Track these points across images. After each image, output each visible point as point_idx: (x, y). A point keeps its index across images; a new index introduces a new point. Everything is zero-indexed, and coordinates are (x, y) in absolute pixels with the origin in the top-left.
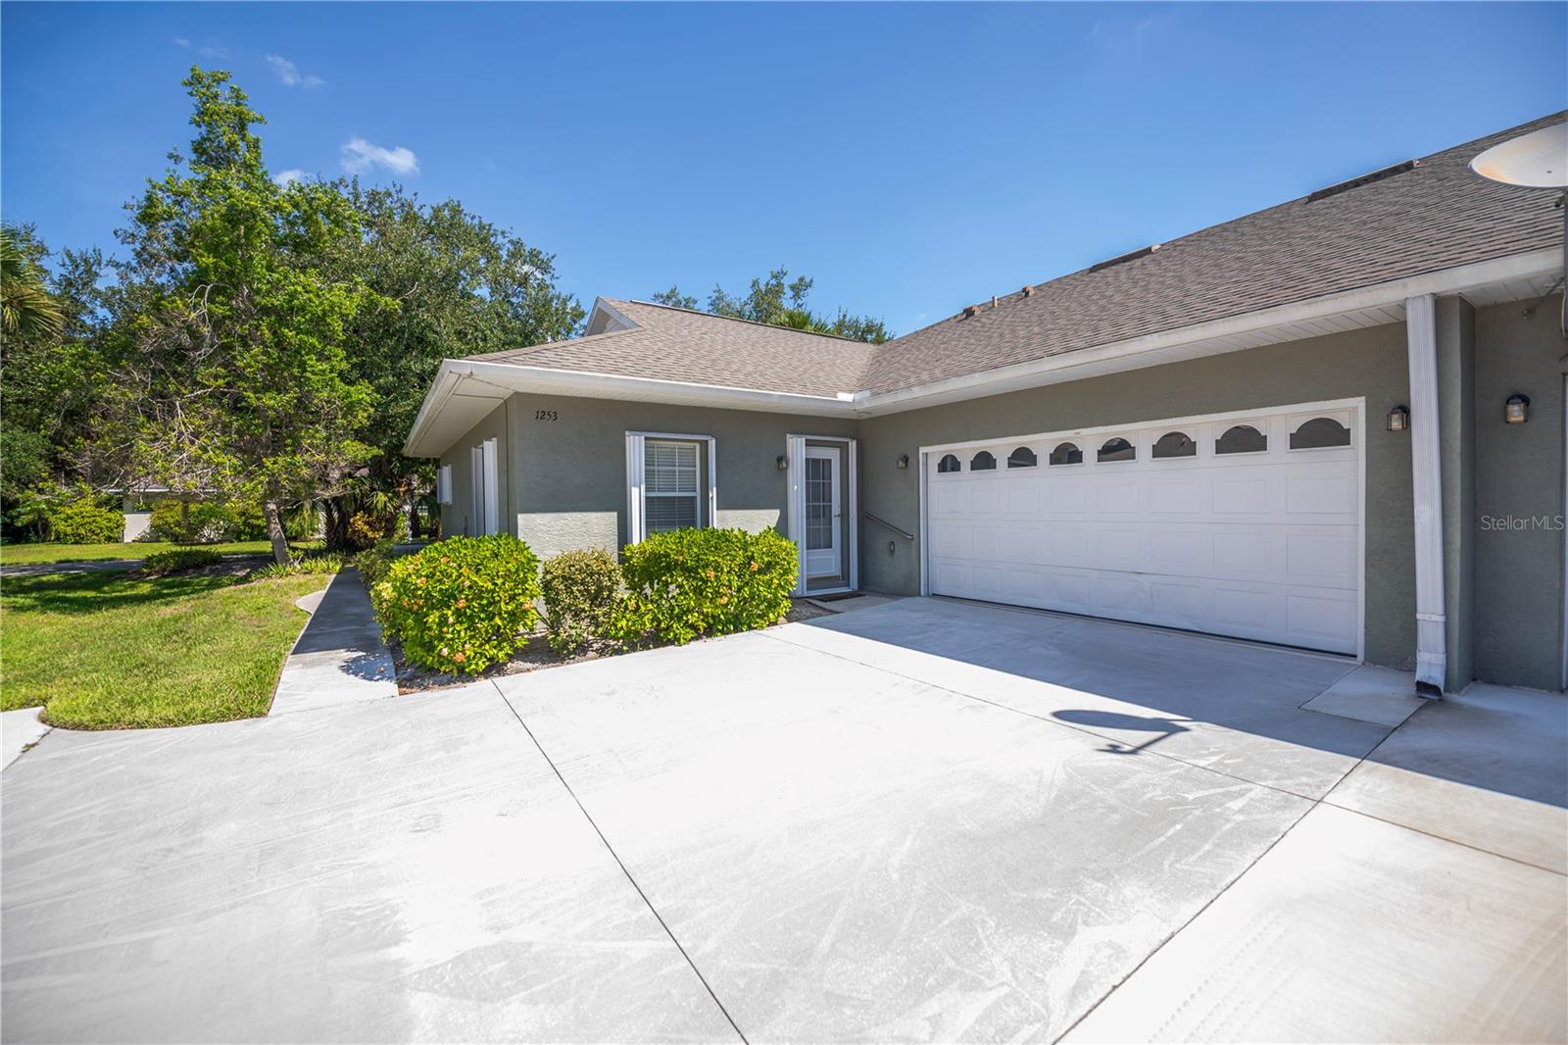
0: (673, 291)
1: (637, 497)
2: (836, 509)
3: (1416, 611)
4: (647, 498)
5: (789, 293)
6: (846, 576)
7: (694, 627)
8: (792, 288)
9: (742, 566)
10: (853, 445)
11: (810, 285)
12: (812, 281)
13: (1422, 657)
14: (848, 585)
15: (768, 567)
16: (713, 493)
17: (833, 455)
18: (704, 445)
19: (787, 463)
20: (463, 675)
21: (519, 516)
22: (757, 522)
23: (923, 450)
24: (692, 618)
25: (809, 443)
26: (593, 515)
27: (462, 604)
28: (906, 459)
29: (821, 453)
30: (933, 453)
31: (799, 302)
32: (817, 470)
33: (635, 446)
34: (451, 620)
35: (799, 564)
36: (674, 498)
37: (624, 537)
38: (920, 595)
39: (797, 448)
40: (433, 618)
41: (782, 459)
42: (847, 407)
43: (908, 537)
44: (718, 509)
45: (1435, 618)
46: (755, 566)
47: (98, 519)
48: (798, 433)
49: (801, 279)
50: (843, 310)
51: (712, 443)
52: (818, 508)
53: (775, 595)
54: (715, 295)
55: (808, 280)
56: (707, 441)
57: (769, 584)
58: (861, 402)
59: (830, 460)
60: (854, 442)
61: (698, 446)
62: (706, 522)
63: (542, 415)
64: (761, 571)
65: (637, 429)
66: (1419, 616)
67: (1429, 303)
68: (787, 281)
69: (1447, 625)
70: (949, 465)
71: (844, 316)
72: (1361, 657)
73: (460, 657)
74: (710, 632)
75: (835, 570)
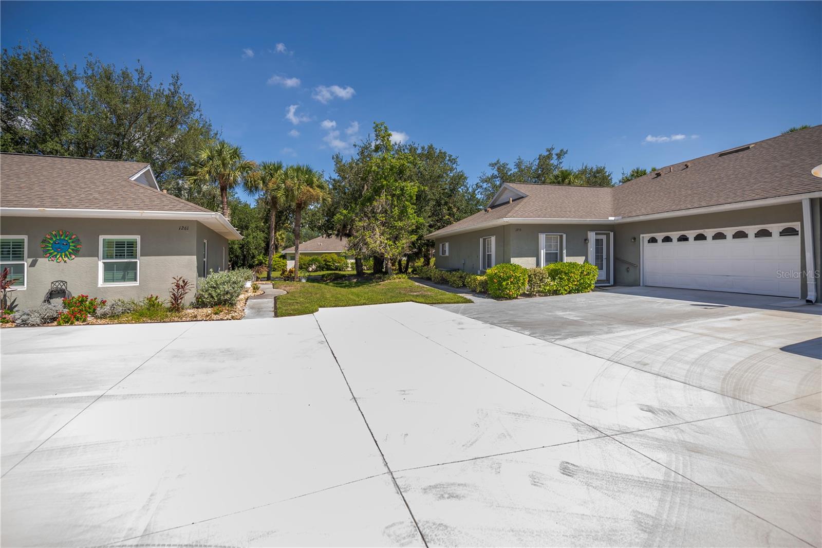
0: (498, 161)
1: (543, 253)
2: (604, 257)
3: (807, 281)
4: (546, 253)
5: (555, 157)
6: (608, 279)
7: (566, 290)
8: (557, 155)
9: (581, 273)
10: (612, 234)
11: (566, 153)
12: (567, 151)
13: (809, 293)
14: (609, 283)
15: (588, 274)
16: (565, 252)
17: (604, 237)
18: (561, 237)
19: (588, 241)
20: (510, 298)
21: (512, 259)
22: (580, 260)
23: (641, 236)
24: (566, 288)
25: (596, 234)
26: (530, 258)
27: (512, 280)
28: (635, 239)
29: (600, 237)
30: (646, 237)
31: (560, 161)
32: (598, 242)
33: (542, 238)
34: (509, 284)
35: (597, 275)
36: (551, 253)
37: (538, 264)
38: (640, 285)
39: (592, 236)
40: (504, 283)
41: (586, 240)
42: (612, 222)
43: (635, 265)
44: (566, 256)
45: (812, 283)
46: (585, 273)
47: (280, 262)
48: (592, 230)
49: (562, 150)
50: (585, 164)
51: (564, 236)
52: (599, 257)
53: (590, 282)
54: (517, 161)
55: (565, 150)
56: (562, 235)
57: (589, 279)
58: (618, 220)
59: (602, 239)
60: (612, 233)
61: (559, 237)
62: (562, 260)
63: (517, 230)
64: (586, 275)
65: (542, 232)
66: (808, 282)
67: (808, 200)
68: (554, 152)
69: (816, 285)
70: (653, 240)
71: (586, 167)
72: (800, 298)
73: (511, 293)
74: (570, 293)
75: (604, 277)
